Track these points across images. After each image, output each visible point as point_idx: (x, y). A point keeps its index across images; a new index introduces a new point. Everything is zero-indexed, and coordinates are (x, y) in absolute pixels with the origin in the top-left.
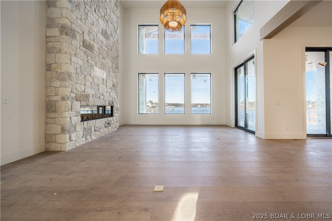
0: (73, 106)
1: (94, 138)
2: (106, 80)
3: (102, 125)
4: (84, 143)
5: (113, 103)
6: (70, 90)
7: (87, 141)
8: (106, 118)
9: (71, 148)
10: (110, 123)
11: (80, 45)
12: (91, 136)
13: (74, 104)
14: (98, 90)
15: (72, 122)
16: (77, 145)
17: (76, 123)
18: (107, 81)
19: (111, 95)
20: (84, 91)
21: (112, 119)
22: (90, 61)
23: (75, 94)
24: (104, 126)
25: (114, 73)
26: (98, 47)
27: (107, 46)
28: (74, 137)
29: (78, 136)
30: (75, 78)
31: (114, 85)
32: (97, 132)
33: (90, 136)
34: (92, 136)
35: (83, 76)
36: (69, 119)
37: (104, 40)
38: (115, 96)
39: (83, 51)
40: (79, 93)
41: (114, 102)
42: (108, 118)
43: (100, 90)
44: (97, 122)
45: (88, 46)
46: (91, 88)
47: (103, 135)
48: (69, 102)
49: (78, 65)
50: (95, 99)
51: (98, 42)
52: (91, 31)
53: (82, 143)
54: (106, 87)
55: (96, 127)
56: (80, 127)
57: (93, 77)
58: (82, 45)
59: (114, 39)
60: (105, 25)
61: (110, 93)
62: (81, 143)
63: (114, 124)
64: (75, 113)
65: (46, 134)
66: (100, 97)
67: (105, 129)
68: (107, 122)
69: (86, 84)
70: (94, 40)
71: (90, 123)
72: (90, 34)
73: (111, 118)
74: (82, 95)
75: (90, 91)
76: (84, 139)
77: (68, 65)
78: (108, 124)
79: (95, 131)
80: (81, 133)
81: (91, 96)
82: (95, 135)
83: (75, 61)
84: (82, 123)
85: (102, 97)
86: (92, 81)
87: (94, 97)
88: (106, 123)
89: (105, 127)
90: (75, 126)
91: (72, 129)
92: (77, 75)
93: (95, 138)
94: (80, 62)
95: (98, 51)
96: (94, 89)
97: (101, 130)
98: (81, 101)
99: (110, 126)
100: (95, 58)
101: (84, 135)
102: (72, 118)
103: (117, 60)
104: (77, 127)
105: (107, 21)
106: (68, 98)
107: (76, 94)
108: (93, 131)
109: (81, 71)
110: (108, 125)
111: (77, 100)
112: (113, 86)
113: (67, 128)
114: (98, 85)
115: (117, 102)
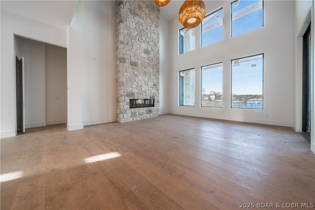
0: (125, 100)
1: (138, 119)
2: (148, 82)
3: (144, 111)
4: (132, 120)
5: (154, 97)
6: (123, 91)
7: (133, 120)
8: (148, 108)
9: (124, 122)
10: (151, 111)
11: (129, 65)
12: (136, 117)
13: (125, 98)
14: (141, 89)
15: (125, 108)
16: (128, 121)
17: (127, 109)
18: (149, 82)
19: (152, 92)
20: (132, 91)
21: (153, 108)
22: (135, 73)
23: (126, 93)
24: (146, 113)
25: (154, 76)
26: (141, 62)
27: (149, 59)
28: (125, 116)
29: (128, 116)
30: (126, 84)
31: (155, 84)
32: (140, 116)
33: (135, 117)
34: (137, 117)
35: (131, 82)
36: (122, 106)
37: (145, 56)
38: (155, 92)
39: (130, 68)
40: (129, 92)
41: (155, 96)
42: (150, 107)
43: (142, 89)
44: (140, 109)
45: (134, 64)
46: (136, 89)
47: (144, 118)
48: (123, 98)
49: (127, 77)
50: (139, 95)
51: (141, 59)
52: (135, 54)
53: (130, 121)
54: (147, 87)
55: (139, 112)
56: (129, 112)
57: (138, 81)
58: (130, 64)
59: (155, 51)
60: (146, 45)
61: (151, 91)
62: (130, 120)
63: (155, 112)
64: (126, 103)
65: (116, 113)
66: (142, 94)
67: (147, 114)
68: (149, 110)
69: (133, 87)
70: (138, 59)
71: (135, 110)
72: (135, 56)
73: (152, 108)
74: (130, 93)
75: (135, 91)
76: (132, 118)
77: (122, 78)
78: (150, 111)
79: (139, 115)
80: (130, 115)
81: (136, 93)
82: (139, 117)
83: (126, 75)
84: (130, 109)
85: (144, 94)
86: (137, 84)
87: (138, 94)
88: (147, 110)
89: (147, 113)
90: (126, 110)
91: (124, 112)
92: (127, 82)
93: (139, 119)
94: (129, 74)
95: (141, 65)
96: (138, 89)
97: (144, 115)
98: (129, 97)
99: (151, 113)
100: (138, 70)
101: (131, 116)
102: (124, 106)
103: (157, 66)
104: (127, 111)
105: (148, 42)
106: (122, 95)
107: (127, 93)
108: (137, 114)
109: (130, 79)
110: (150, 112)
111: (127, 96)
112: (154, 85)
113: (122, 111)
114: (141, 86)
115: (157, 96)
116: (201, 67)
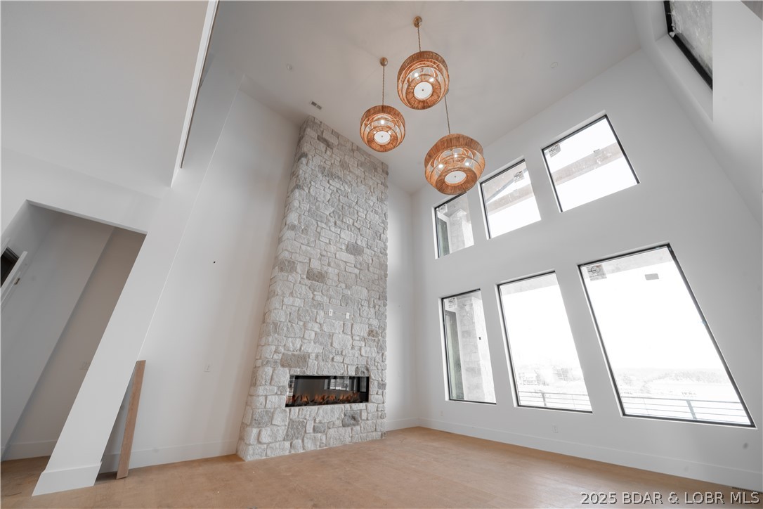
0: (275, 377)
1: (310, 446)
2: (352, 325)
3: (334, 419)
4: (287, 453)
5: (368, 370)
6: (273, 348)
7: (293, 452)
8: (348, 405)
9: (257, 457)
10: (357, 416)
11: (302, 278)
12: (303, 441)
13: (276, 372)
14: (331, 345)
15: (268, 406)
16: (271, 454)
17: (275, 409)
18: (354, 326)
19: (363, 353)
20: (300, 349)
21: (364, 408)
22: (318, 298)
23: (280, 355)
24: (338, 423)
25: (372, 310)
26: (337, 271)
27: (359, 266)
28: (265, 437)
29: (274, 436)
30: (285, 329)
31: (372, 331)
32: (319, 435)
33: (300, 441)
34: (306, 441)
35: (301, 323)
36: (262, 399)
37: (351, 258)
38: (374, 355)
39: (305, 285)
40: (290, 353)
41: (372, 368)
42: (353, 405)
43: (335, 345)
44: (321, 411)
45: (316, 277)
46: (315, 343)
47: (333, 444)
48: (269, 370)
49: (293, 308)
50: (322, 363)
51: (338, 266)
52: (324, 253)
53: (281, 454)
54: (350, 337)
55: (317, 421)
56: (283, 417)
57: (322, 322)
58: (305, 277)
59: (376, 249)
60: (353, 235)
61: (360, 350)
62: (278, 453)
63: (370, 422)
64: (276, 388)
66: (333, 359)
67: (342, 430)
68: (349, 413)
69: (306, 336)
70: (329, 265)
71: (304, 412)
72: (323, 258)
73: (362, 406)
74: (294, 355)
75: (312, 349)
76: (287, 444)
77: (276, 311)
78: (354, 418)
79: (315, 430)
80: (282, 432)
81: (313, 356)
82: (314, 440)
83: (290, 303)
84: (288, 409)
85: (338, 358)
86: (318, 331)
87: (320, 358)
88: (345, 415)
89: (344, 426)
90: (273, 414)
91: (266, 418)
92: (289, 324)
93: (313, 448)
94: (298, 302)
95: (336, 279)
96: (321, 344)
97: (332, 431)
98: (290, 366)
99: (358, 424)
100: (328, 291)
101: (287, 435)
102: (269, 398)
103: (381, 283)
104: (275, 416)
105: (359, 229)
106: (268, 362)
107: (283, 354)
108: (310, 429)
109: (299, 315)
110: (352, 422)
111: (283, 366)
112: (369, 335)
113: (257, 416)
114: (331, 336)
115: (379, 367)
116: (498, 286)
